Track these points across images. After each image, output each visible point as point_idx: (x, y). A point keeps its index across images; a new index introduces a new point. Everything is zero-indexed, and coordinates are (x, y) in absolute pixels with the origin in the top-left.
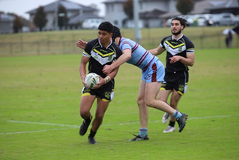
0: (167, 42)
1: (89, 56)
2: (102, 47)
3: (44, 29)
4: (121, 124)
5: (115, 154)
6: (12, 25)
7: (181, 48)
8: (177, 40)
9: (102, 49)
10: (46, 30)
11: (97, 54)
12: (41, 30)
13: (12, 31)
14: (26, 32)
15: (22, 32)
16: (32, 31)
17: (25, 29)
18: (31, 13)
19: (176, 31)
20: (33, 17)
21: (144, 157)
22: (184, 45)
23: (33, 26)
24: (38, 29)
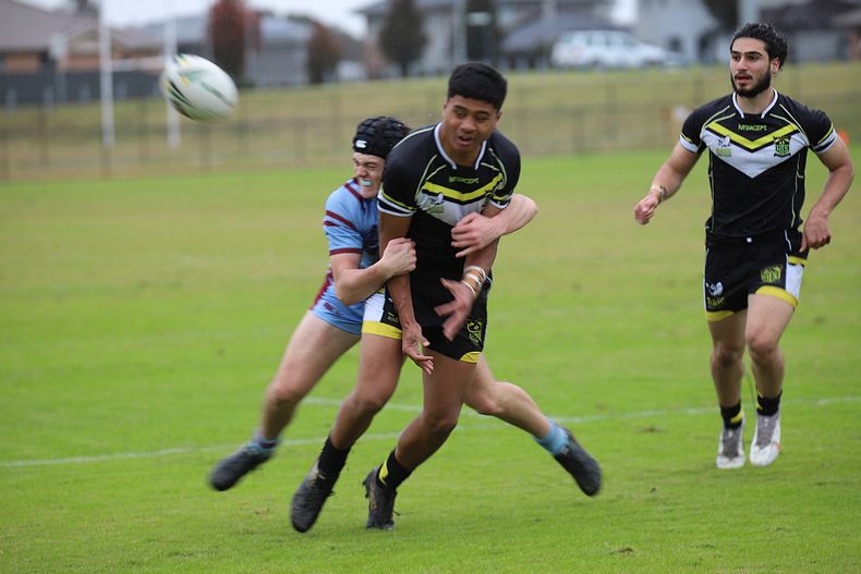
0: (714, 125)
1: (409, 212)
2: (454, 167)
3: (415, 67)
4: (692, 411)
5: (673, 520)
6: (300, 57)
7: (787, 143)
8: (763, 117)
9: (454, 173)
10: (422, 74)
11: (441, 197)
12: (405, 73)
13: (300, 77)
14: (352, 80)
15: (337, 80)
16: (374, 76)
17: (348, 70)
18: (370, 15)
19: (747, 81)
20: (378, 27)
21: (779, 529)
22: (796, 132)
23: (376, 59)
24: (393, 70)
